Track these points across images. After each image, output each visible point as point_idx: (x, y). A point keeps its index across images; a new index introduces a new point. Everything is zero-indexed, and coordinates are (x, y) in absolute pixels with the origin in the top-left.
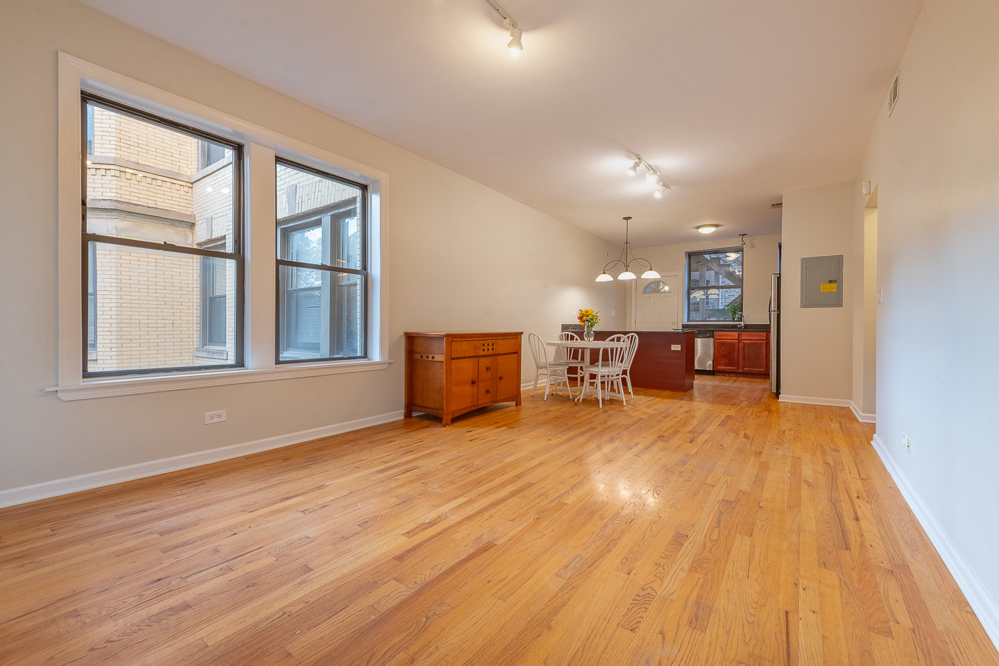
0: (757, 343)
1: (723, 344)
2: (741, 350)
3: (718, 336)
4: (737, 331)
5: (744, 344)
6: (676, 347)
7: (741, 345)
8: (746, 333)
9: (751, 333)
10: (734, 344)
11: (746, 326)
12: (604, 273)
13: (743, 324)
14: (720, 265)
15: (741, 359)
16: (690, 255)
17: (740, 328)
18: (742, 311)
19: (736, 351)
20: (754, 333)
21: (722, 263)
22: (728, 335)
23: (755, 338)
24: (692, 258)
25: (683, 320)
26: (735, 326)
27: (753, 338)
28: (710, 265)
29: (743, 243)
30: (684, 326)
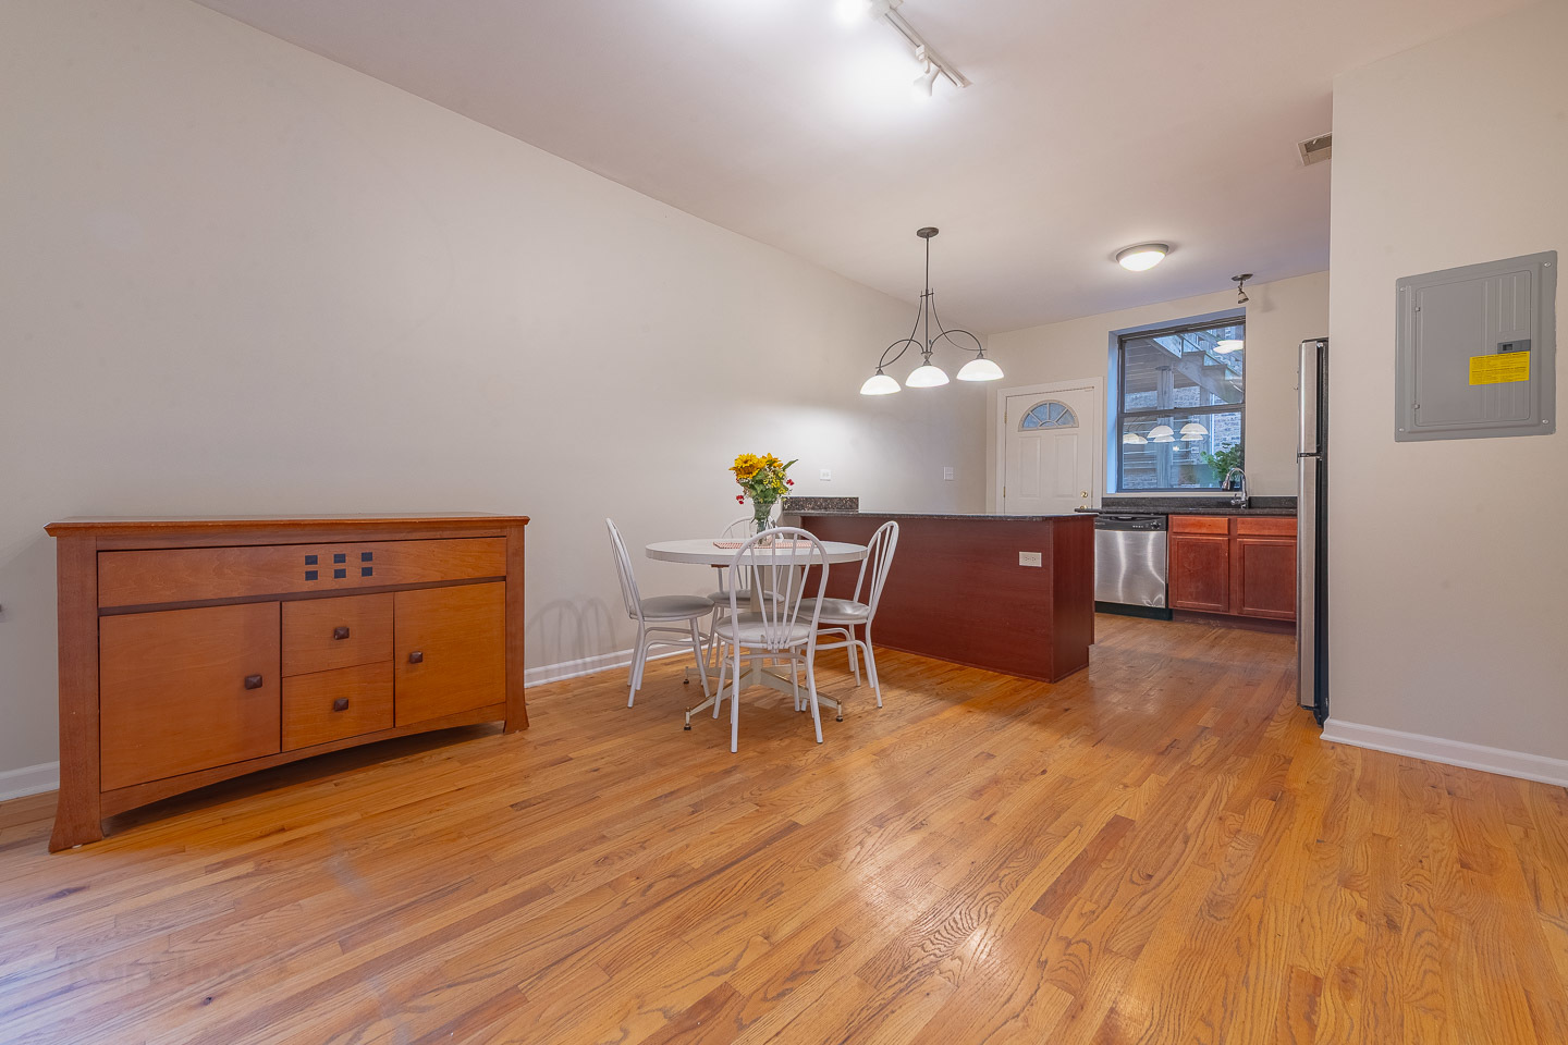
0: (1274, 545)
1: (1192, 546)
2: (1236, 563)
3: (1179, 525)
4: (1225, 515)
5: (1243, 546)
6: (1031, 559)
7: (1235, 549)
8: (1249, 519)
9: (1263, 519)
10: (1217, 547)
11: (1251, 502)
12: (880, 372)
13: (1243, 496)
14: (1204, 369)
15: (1235, 585)
16: (1123, 340)
17: (1238, 506)
18: (1242, 466)
19: (1223, 565)
20: (1269, 519)
21: (1208, 362)
22: (1201, 525)
23: (1272, 532)
24: (1128, 347)
25: (1104, 488)
26: (1225, 503)
27: (1266, 532)
28: (1181, 368)
29: (1242, 297)
30: (1106, 502)
